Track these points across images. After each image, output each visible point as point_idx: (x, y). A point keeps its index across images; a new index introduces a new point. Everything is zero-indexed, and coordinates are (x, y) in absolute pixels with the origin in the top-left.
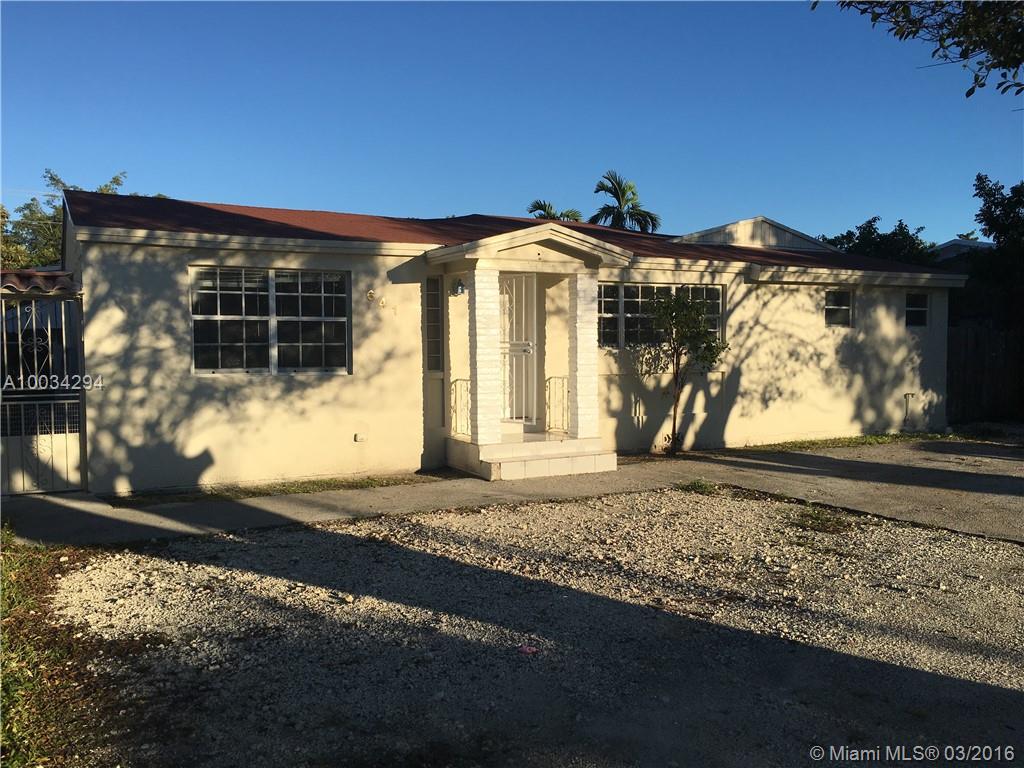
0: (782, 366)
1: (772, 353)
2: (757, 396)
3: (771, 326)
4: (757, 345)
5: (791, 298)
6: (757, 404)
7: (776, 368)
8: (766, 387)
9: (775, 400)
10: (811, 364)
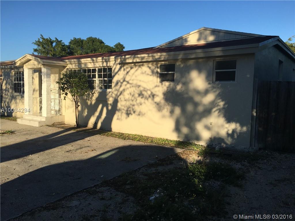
0: (135, 100)
1: (130, 94)
2: (124, 112)
3: (130, 82)
4: (124, 90)
5: (140, 69)
6: (124, 115)
7: (132, 101)
8: (128, 108)
9: (132, 114)
10: (150, 100)
